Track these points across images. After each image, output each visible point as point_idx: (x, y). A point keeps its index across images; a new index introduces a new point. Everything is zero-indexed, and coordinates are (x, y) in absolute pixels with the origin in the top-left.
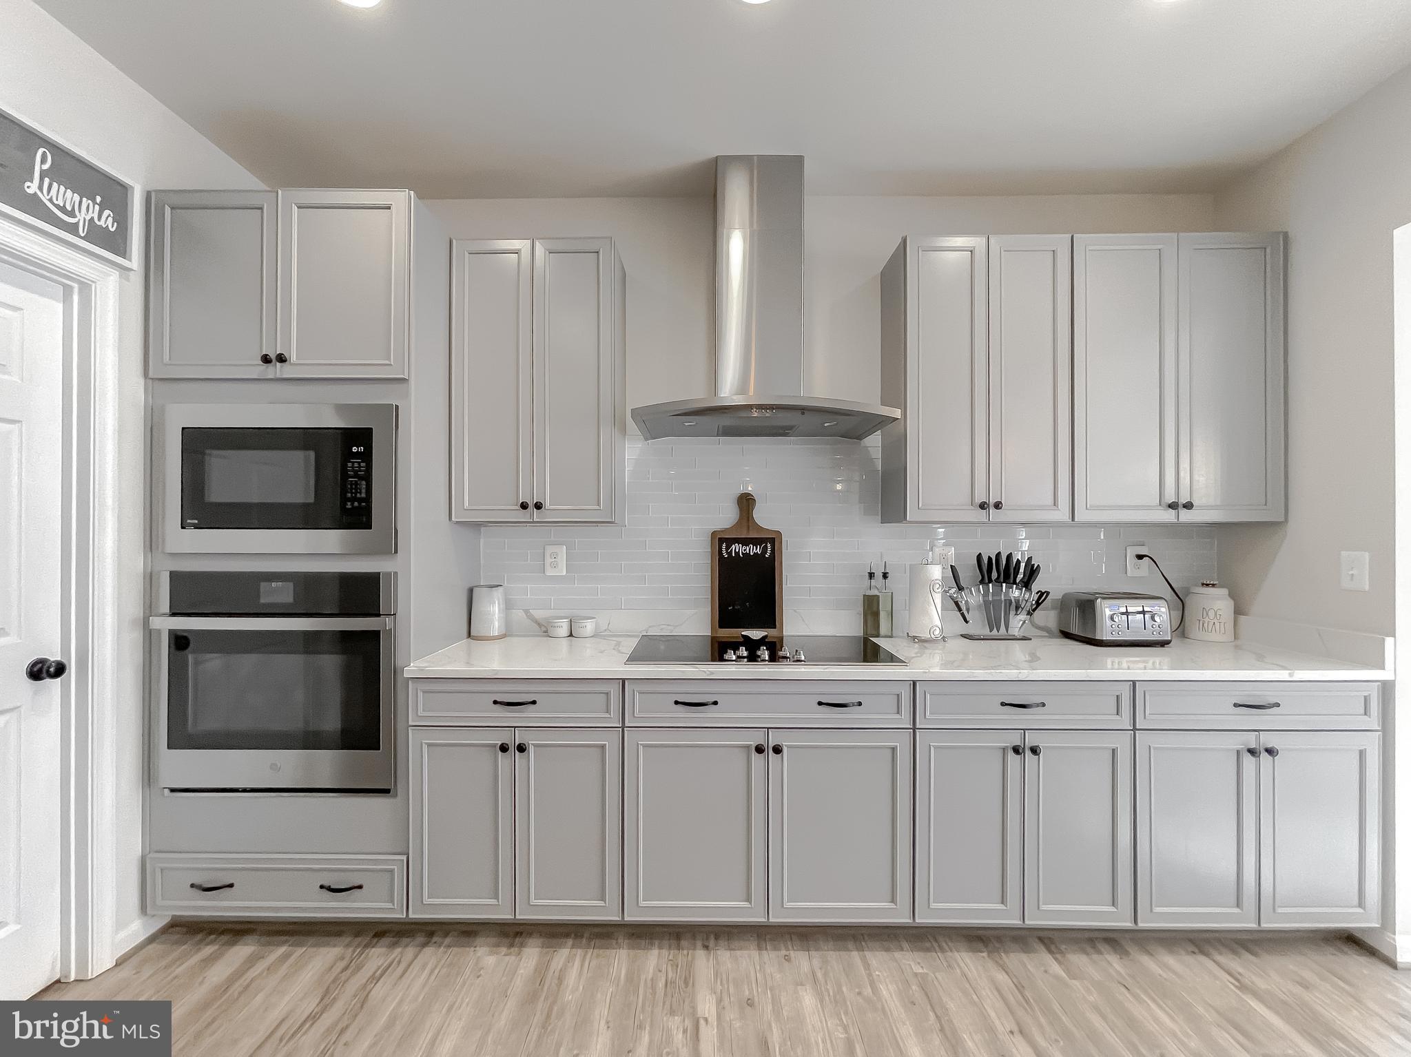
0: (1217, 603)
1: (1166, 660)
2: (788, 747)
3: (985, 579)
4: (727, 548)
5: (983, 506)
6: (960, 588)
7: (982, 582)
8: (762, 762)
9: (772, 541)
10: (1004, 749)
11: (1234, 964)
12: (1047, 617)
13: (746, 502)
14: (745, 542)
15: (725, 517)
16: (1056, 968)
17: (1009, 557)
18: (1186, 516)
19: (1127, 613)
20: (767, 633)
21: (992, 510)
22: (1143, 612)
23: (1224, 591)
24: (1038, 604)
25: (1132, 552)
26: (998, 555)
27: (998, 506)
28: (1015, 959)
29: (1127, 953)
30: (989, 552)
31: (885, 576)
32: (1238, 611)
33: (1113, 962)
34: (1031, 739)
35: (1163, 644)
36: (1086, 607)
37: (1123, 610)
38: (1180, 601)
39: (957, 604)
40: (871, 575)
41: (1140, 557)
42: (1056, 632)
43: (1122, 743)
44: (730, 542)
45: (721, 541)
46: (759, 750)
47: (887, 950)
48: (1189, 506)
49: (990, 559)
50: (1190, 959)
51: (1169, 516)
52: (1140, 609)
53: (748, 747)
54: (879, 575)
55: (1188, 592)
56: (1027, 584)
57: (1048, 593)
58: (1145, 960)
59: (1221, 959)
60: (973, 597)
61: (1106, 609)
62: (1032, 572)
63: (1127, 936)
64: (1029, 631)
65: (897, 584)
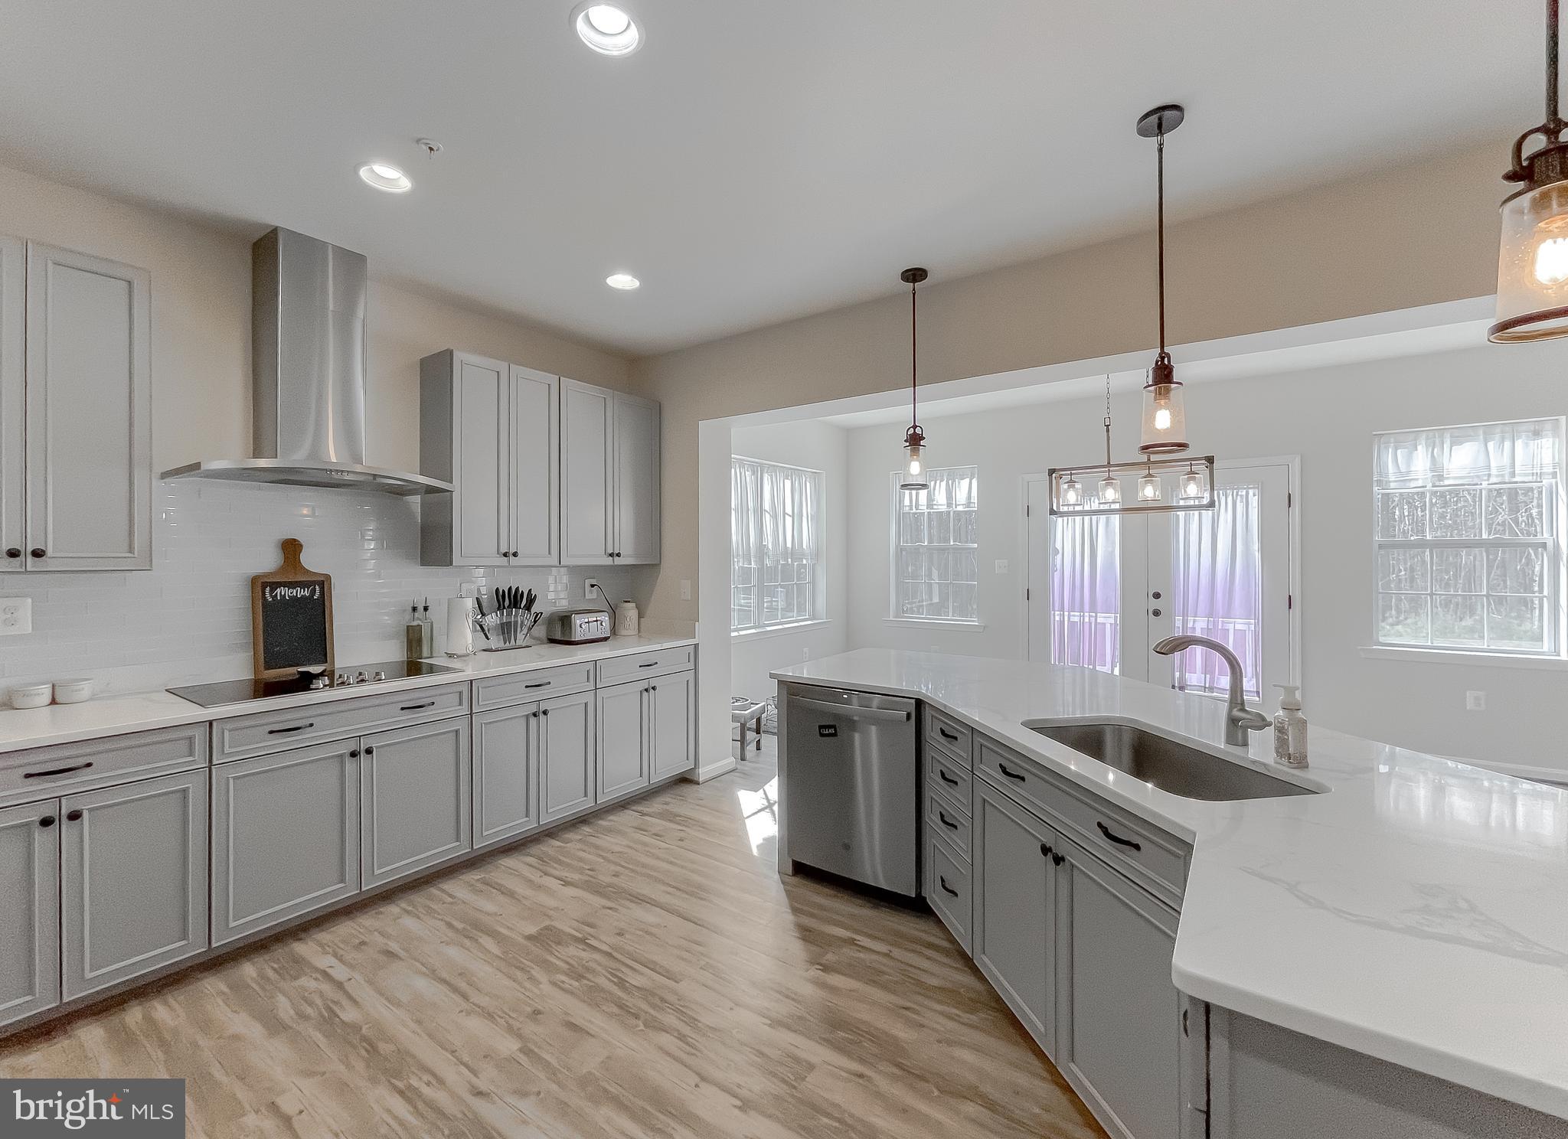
0: (630, 611)
1: (608, 649)
2: (377, 747)
3: (501, 607)
4: (272, 591)
5: (505, 555)
6: (483, 615)
7: (499, 609)
8: (355, 765)
9: (322, 584)
10: (527, 716)
11: (640, 808)
12: (540, 631)
13: (291, 548)
14: (291, 585)
15: (268, 561)
16: (558, 843)
17: (517, 589)
18: (618, 561)
19: (588, 622)
20: (324, 668)
21: (512, 557)
22: (597, 621)
23: (634, 605)
24: (535, 622)
25: (588, 582)
26: (510, 588)
27: (515, 555)
28: (535, 849)
29: (591, 823)
30: (504, 587)
31: (426, 609)
32: (640, 616)
33: (586, 829)
34: (543, 706)
35: (606, 639)
36: (564, 620)
37: (586, 620)
38: (614, 613)
39: (481, 626)
40: (414, 609)
41: (593, 586)
42: (546, 640)
43: (589, 698)
44: (274, 586)
45: (264, 585)
46: (353, 754)
47: (454, 878)
48: (618, 555)
49: (503, 591)
50: (621, 814)
51: (609, 561)
52: (595, 619)
53: (341, 756)
54: (421, 608)
55: (617, 606)
56: (528, 608)
57: (542, 613)
58: (600, 822)
59: (634, 808)
60: (492, 620)
61: (578, 620)
62: (531, 601)
63: (590, 816)
64: (528, 641)
65: (437, 615)
